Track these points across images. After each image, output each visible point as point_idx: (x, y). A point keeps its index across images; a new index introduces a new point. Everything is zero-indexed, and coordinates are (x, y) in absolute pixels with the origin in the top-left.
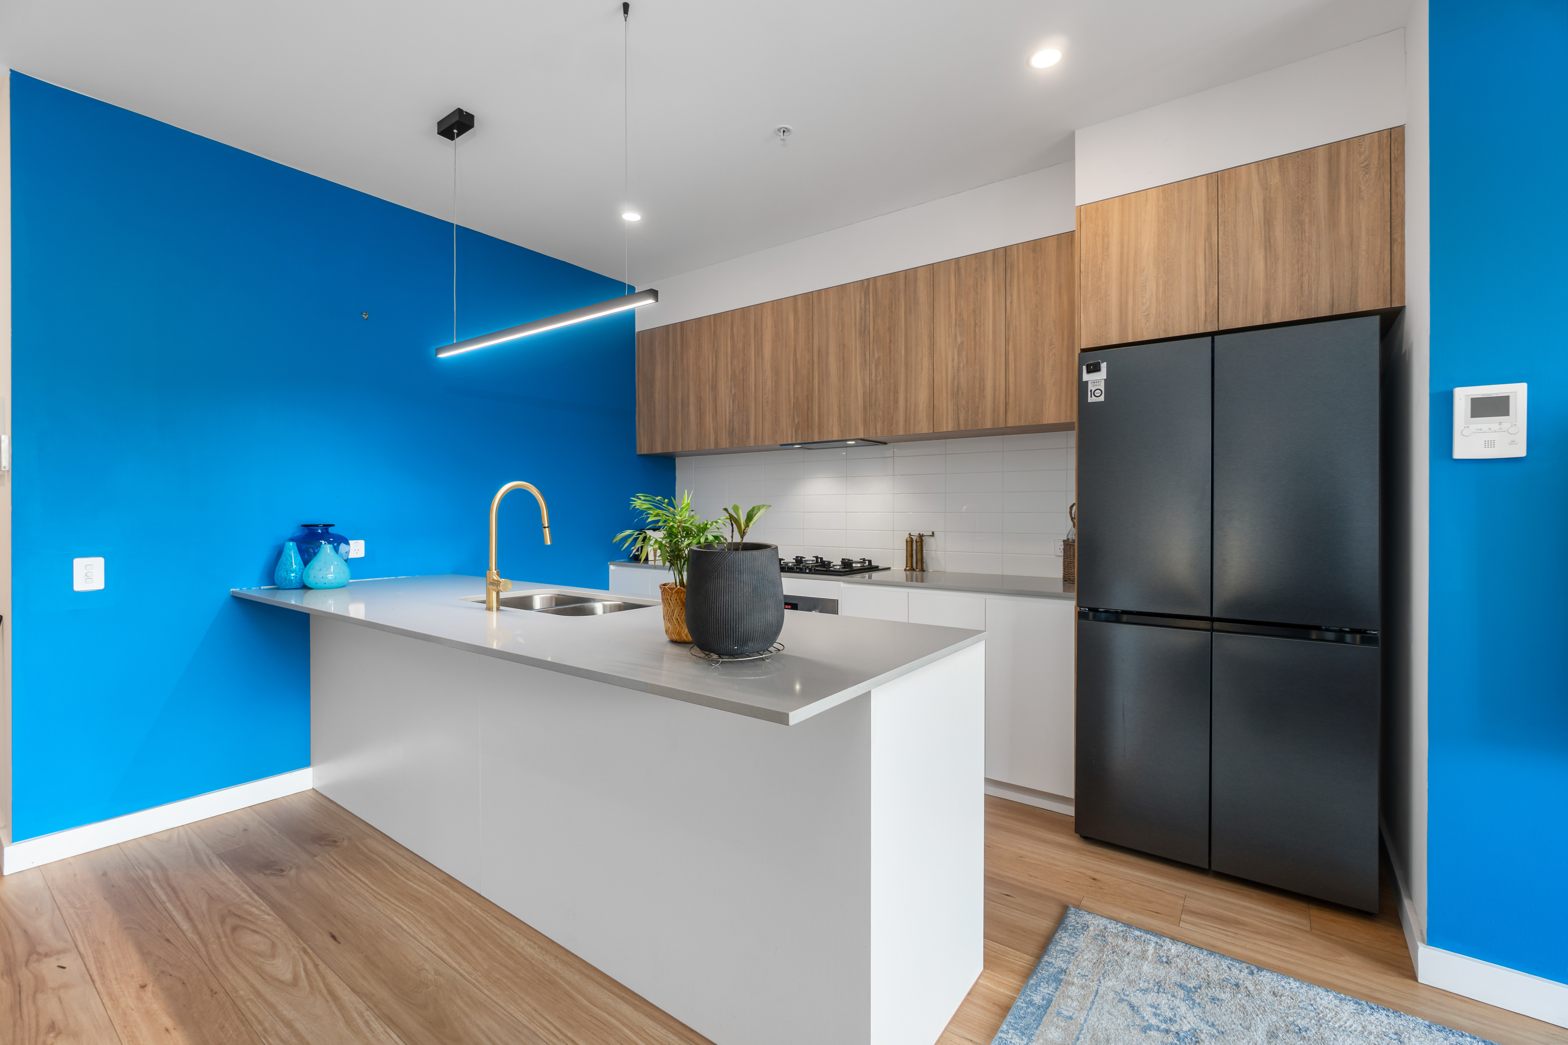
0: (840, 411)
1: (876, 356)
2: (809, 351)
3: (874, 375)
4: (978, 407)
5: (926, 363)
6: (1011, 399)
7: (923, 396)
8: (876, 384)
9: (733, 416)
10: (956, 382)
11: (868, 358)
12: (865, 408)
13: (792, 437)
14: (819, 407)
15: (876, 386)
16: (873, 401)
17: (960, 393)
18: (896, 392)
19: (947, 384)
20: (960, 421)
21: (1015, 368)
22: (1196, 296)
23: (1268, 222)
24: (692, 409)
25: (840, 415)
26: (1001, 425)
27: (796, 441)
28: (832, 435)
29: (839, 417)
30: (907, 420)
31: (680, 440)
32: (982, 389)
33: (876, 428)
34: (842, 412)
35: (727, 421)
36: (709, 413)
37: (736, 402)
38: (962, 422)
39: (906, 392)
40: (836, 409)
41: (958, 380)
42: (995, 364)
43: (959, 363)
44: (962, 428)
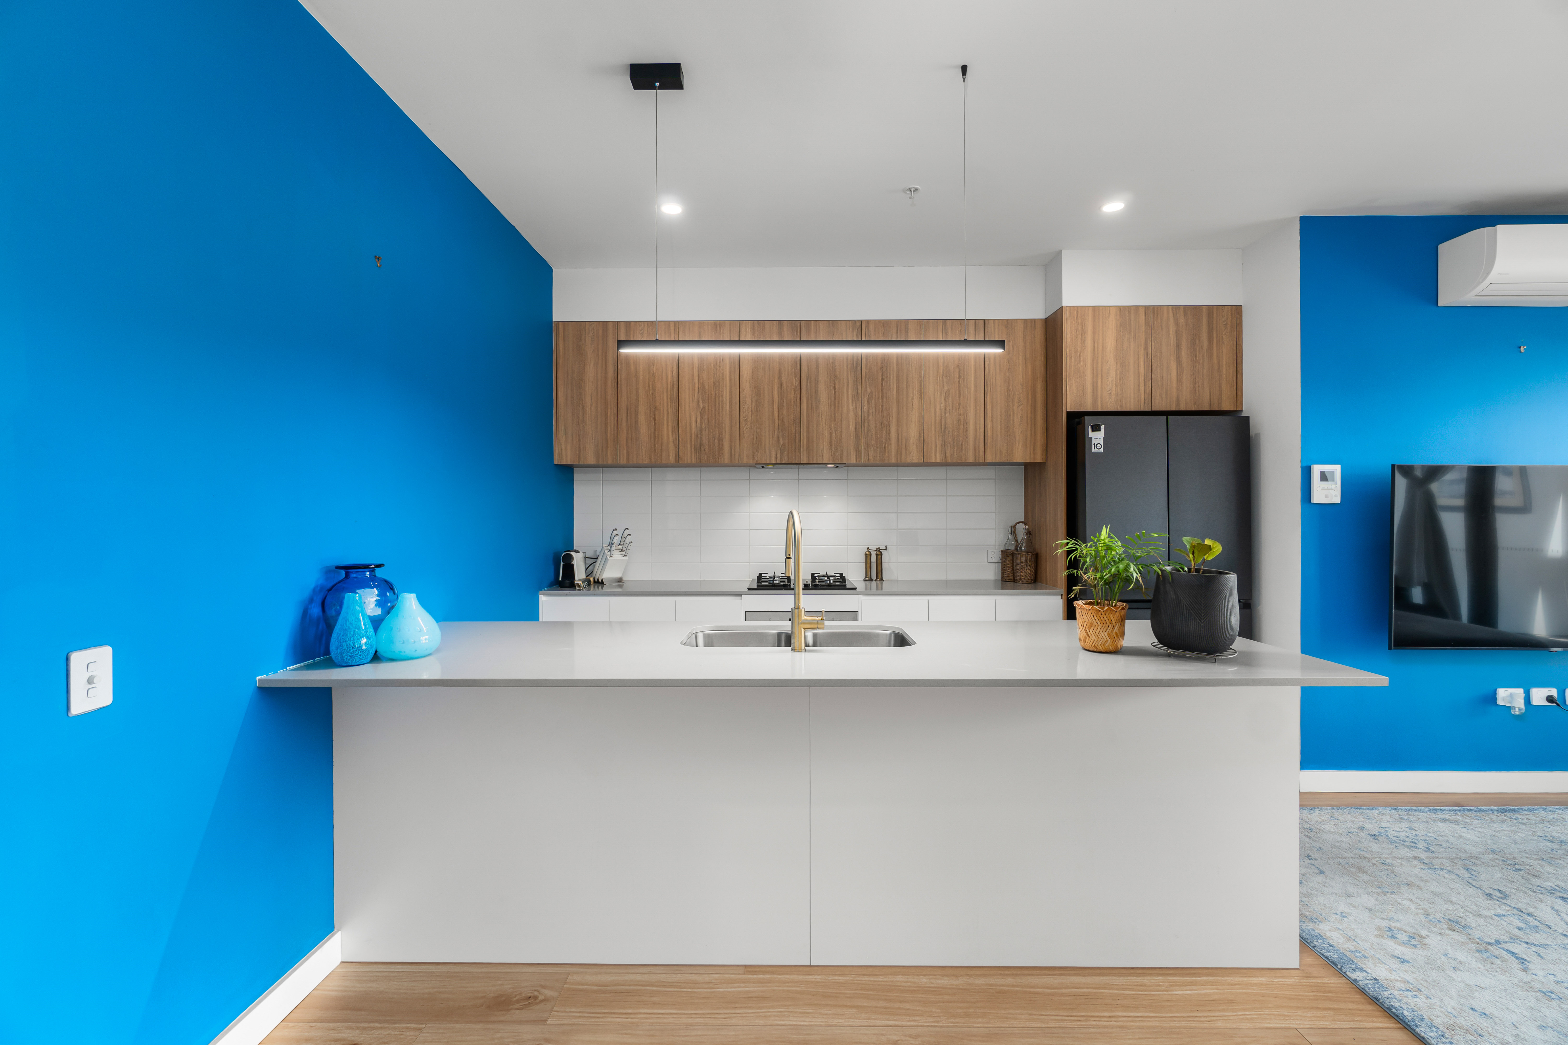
0: (831, 437)
1: (869, 391)
2: (796, 377)
3: (866, 407)
4: (962, 445)
5: (916, 403)
6: (989, 441)
7: (913, 431)
8: (868, 415)
9: (701, 431)
10: (943, 422)
11: (860, 391)
12: (857, 437)
13: (776, 457)
14: (808, 431)
15: (868, 417)
16: (866, 431)
17: (947, 432)
18: (888, 425)
19: (935, 423)
20: (947, 455)
21: (992, 416)
22: (1139, 386)
24: (642, 419)
25: (831, 441)
26: (981, 461)
27: (781, 462)
28: (823, 459)
30: (898, 451)
31: (625, 451)
32: (966, 430)
33: (868, 455)
34: (833, 438)
35: (693, 437)
36: (668, 425)
37: (706, 417)
38: (948, 455)
39: (898, 425)
40: (826, 434)
41: (945, 420)
42: (976, 411)
43: (946, 406)
44: (949, 460)
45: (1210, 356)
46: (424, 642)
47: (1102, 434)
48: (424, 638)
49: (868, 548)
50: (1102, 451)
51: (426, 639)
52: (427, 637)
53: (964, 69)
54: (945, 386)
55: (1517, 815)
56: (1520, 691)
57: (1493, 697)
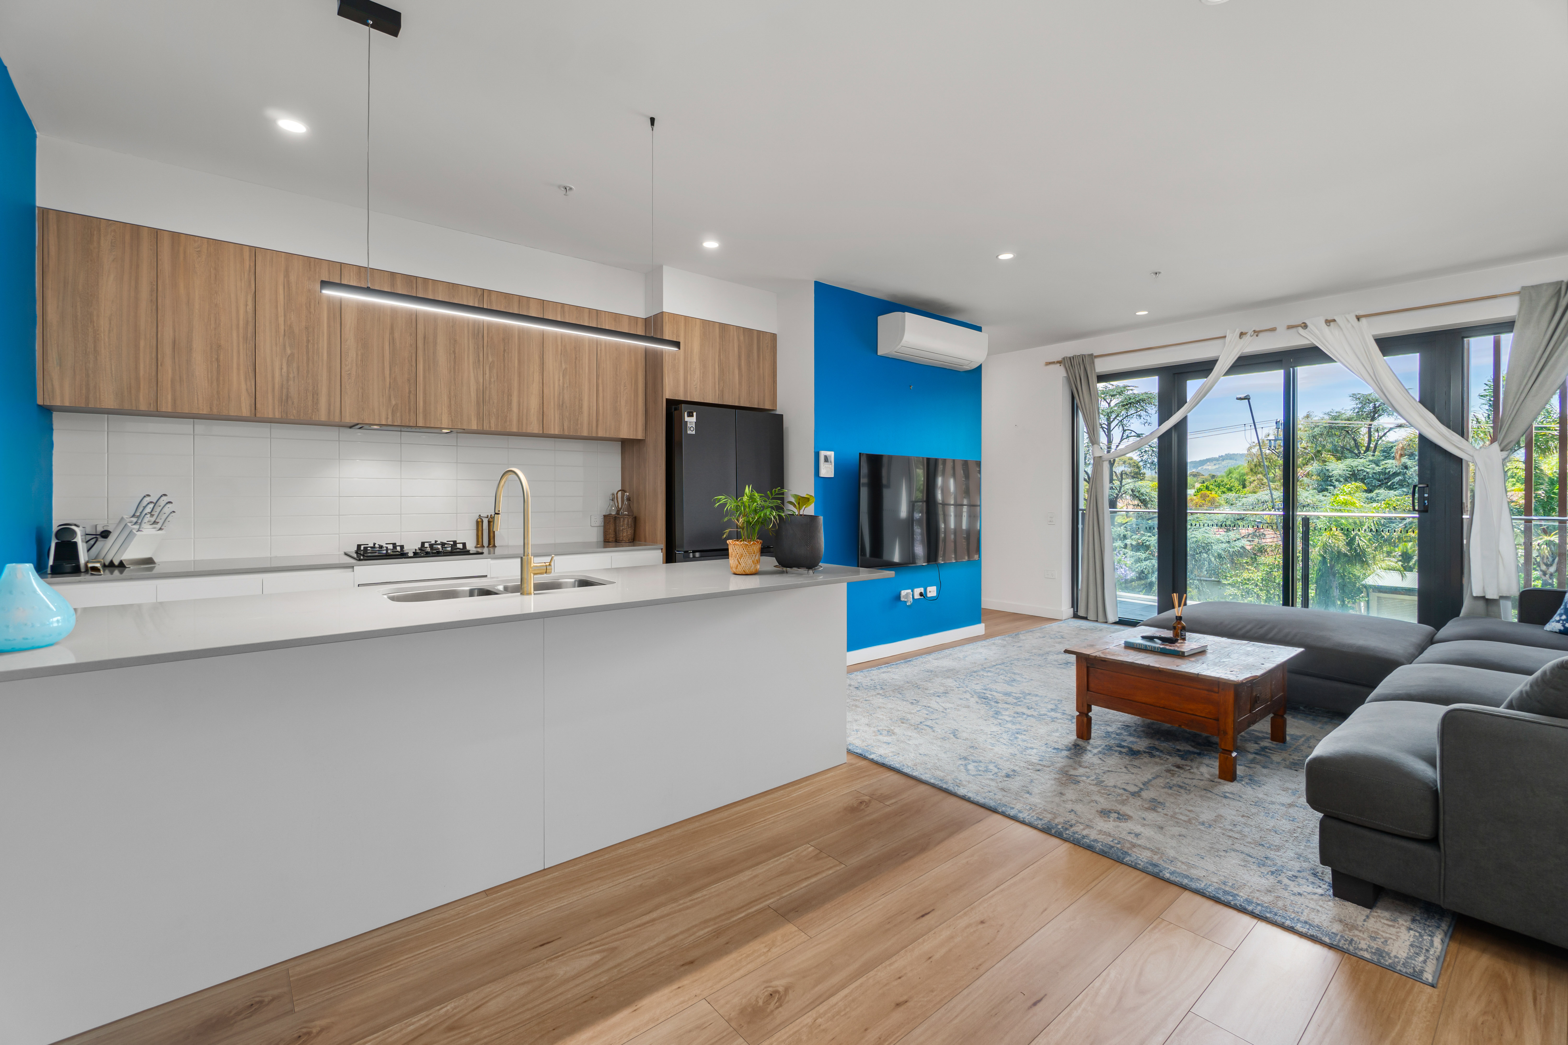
0: (450, 401)
1: (491, 360)
2: (411, 335)
3: (487, 375)
4: (578, 420)
5: (537, 377)
6: (601, 418)
7: (534, 403)
8: (490, 384)
9: (287, 381)
10: (561, 397)
11: (481, 359)
12: (478, 403)
13: (387, 418)
14: (425, 394)
16: (487, 399)
17: (564, 407)
18: (510, 395)
19: (554, 397)
21: (603, 396)
22: (715, 384)
23: (740, 357)
25: (450, 405)
26: (594, 435)
27: (393, 423)
28: (441, 423)
29: (450, 406)
30: (520, 421)
31: (170, 397)
32: (581, 407)
33: (490, 422)
34: (453, 403)
35: (277, 386)
36: (238, 369)
37: (295, 365)
38: (566, 428)
39: (519, 396)
40: (445, 398)
42: (590, 390)
43: (563, 384)
44: (566, 433)
45: (759, 368)
46: (55, 625)
47: (693, 419)
48: (55, 619)
49: (480, 515)
50: (694, 432)
51: (58, 621)
52: (59, 618)
53: (652, 120)
54: (563, 364)
55: (912, 662)
56: (910, 591)
57: (898, 597)
